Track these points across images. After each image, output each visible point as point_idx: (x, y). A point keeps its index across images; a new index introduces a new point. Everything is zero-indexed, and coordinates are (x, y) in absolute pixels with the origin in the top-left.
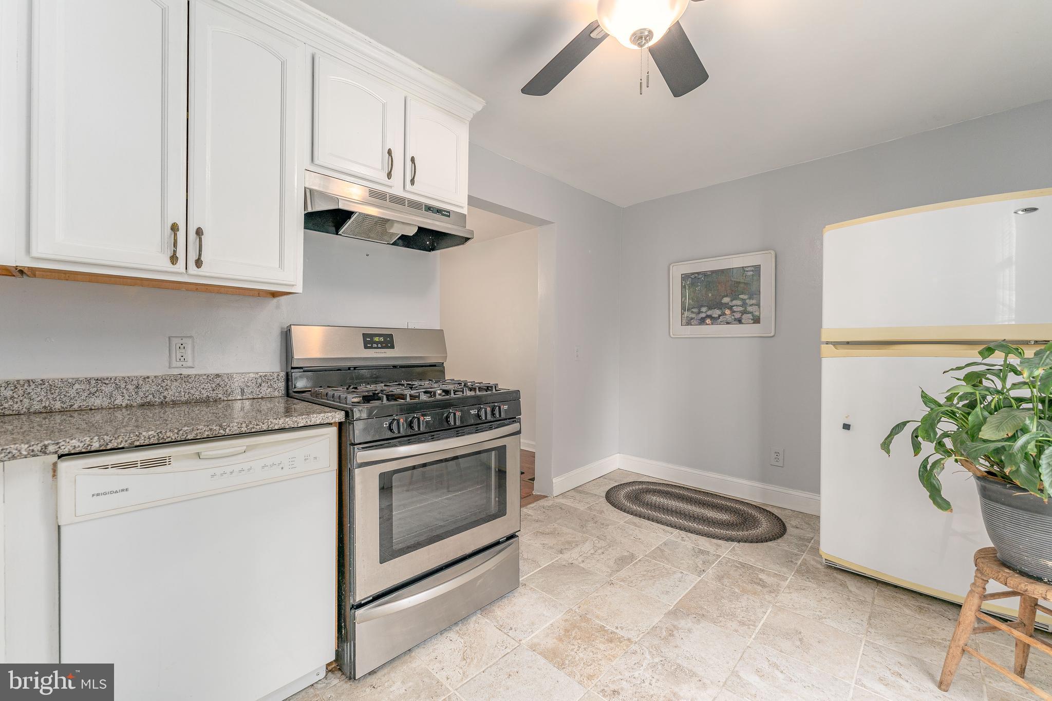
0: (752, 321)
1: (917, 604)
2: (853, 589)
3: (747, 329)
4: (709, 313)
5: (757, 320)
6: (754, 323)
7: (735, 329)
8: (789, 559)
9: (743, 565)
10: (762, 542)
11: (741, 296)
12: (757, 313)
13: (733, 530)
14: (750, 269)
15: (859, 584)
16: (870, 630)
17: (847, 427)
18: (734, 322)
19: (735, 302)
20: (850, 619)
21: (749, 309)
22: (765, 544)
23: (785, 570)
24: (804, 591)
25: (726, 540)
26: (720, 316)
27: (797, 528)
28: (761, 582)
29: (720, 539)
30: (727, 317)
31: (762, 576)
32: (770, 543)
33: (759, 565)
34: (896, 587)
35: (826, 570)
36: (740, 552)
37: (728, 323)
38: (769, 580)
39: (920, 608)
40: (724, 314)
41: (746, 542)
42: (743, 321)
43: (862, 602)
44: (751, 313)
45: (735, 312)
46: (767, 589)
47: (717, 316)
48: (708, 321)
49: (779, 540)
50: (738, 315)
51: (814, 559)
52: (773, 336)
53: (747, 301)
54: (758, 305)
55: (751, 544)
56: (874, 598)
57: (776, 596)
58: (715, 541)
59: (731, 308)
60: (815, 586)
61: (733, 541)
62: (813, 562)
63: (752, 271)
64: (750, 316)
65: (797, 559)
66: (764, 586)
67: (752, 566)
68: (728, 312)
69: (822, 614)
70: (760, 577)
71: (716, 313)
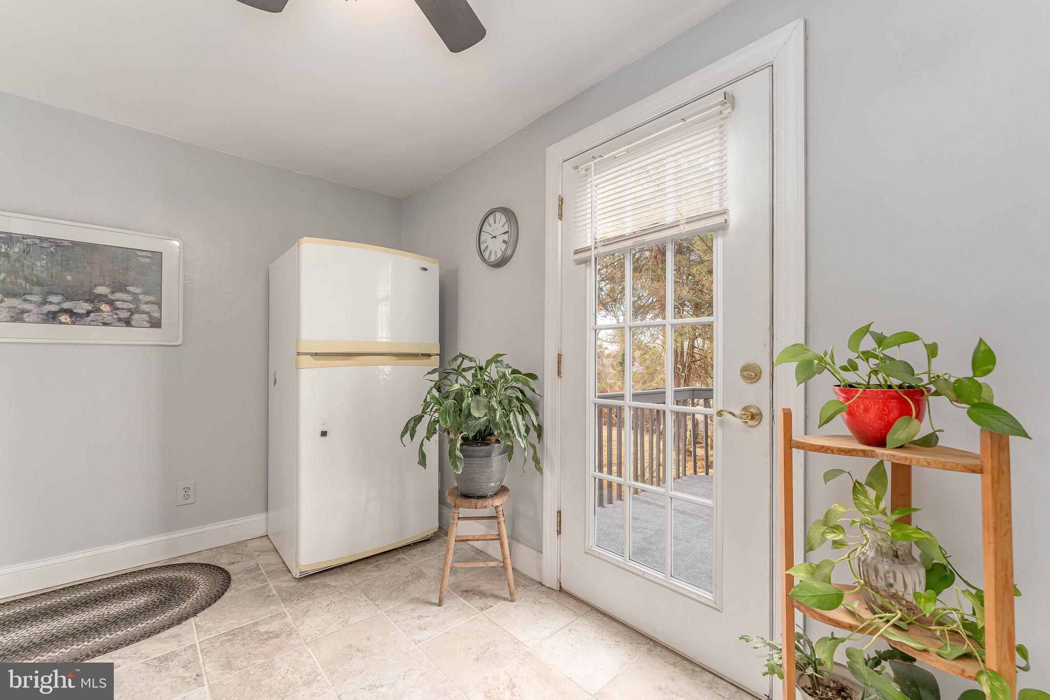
0: (149, 325)
1: (373, 565)
2: (334, 584)
3: (141, 335)
4: (67, 305)
5: (156, 324)
6: (151, 327)
7: (119, 333)
8: (262, 596)
9: (233, 634)
10: (220, 597)
11: (130, 289)
12: (156, 315)
13: (171, 607)
14: (144, 254)
15: (333, 577)
16: (377, 603)
17: (324, 434)
18: (118, 324)
19: (118, 295)
20: (360, 606)
21: (144, 307)
22: (223, 597)
23: (272, 607)
24: (309, 612)
25: (178, 624)
26: (89, 313)
27: (233, 563)
28: (270, 635)
29: (168, 628)
30: (104, 315)
31: (264, 628)
32: (227, 594)
33: (246, 622)
34: (351, 563)
35: (301, 584)
36: (211, 624)
37: (105, 324)
38: (274, 626)
39: (377, 567)
40: (98, 310)
41: (203, 609)
42: (133, 323)
43: (350, 589)
44: (146, 313)
45: (118, 309)
46: (283, 636)
47: (84, 311)
48: (64, 318)
49: (233, 585)
50: (124, 315)
51: (282, 581)
52: (181, 345)
53: (141, 297)
54: (159, 304)
55: (211, 608)
56: (352, 580)
57: (297, 634)
58: (163, 635)
59: (111, 303)
60: (310, 602)
61: (187, 618)
62: (284, 585)
63: (148, 257)
64: (145, 317)
65: (270, 591)
66: (278, 636)
67: (241, 627)
68: (105, 307)
69: (342, 619)
70: (263, 631)
71: (82, 307)
